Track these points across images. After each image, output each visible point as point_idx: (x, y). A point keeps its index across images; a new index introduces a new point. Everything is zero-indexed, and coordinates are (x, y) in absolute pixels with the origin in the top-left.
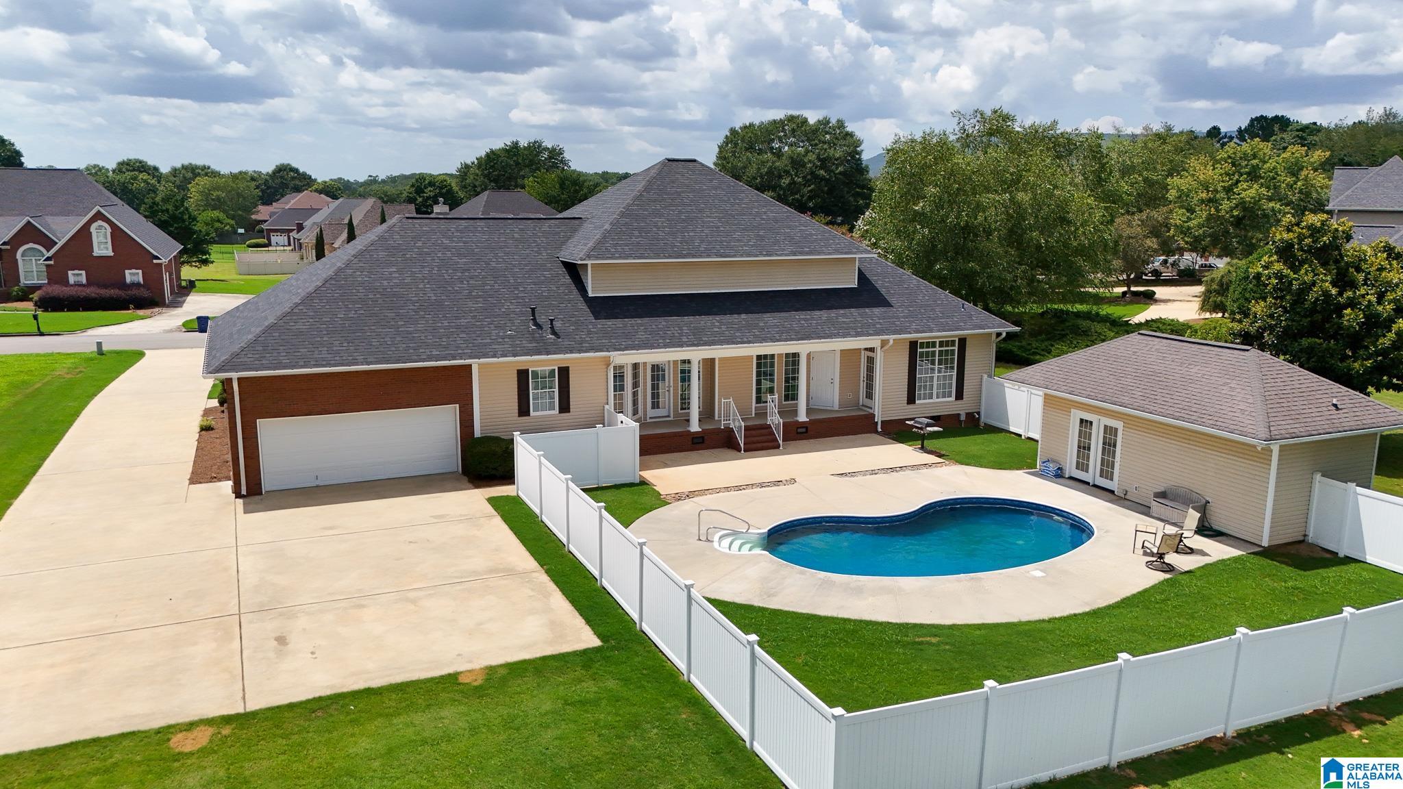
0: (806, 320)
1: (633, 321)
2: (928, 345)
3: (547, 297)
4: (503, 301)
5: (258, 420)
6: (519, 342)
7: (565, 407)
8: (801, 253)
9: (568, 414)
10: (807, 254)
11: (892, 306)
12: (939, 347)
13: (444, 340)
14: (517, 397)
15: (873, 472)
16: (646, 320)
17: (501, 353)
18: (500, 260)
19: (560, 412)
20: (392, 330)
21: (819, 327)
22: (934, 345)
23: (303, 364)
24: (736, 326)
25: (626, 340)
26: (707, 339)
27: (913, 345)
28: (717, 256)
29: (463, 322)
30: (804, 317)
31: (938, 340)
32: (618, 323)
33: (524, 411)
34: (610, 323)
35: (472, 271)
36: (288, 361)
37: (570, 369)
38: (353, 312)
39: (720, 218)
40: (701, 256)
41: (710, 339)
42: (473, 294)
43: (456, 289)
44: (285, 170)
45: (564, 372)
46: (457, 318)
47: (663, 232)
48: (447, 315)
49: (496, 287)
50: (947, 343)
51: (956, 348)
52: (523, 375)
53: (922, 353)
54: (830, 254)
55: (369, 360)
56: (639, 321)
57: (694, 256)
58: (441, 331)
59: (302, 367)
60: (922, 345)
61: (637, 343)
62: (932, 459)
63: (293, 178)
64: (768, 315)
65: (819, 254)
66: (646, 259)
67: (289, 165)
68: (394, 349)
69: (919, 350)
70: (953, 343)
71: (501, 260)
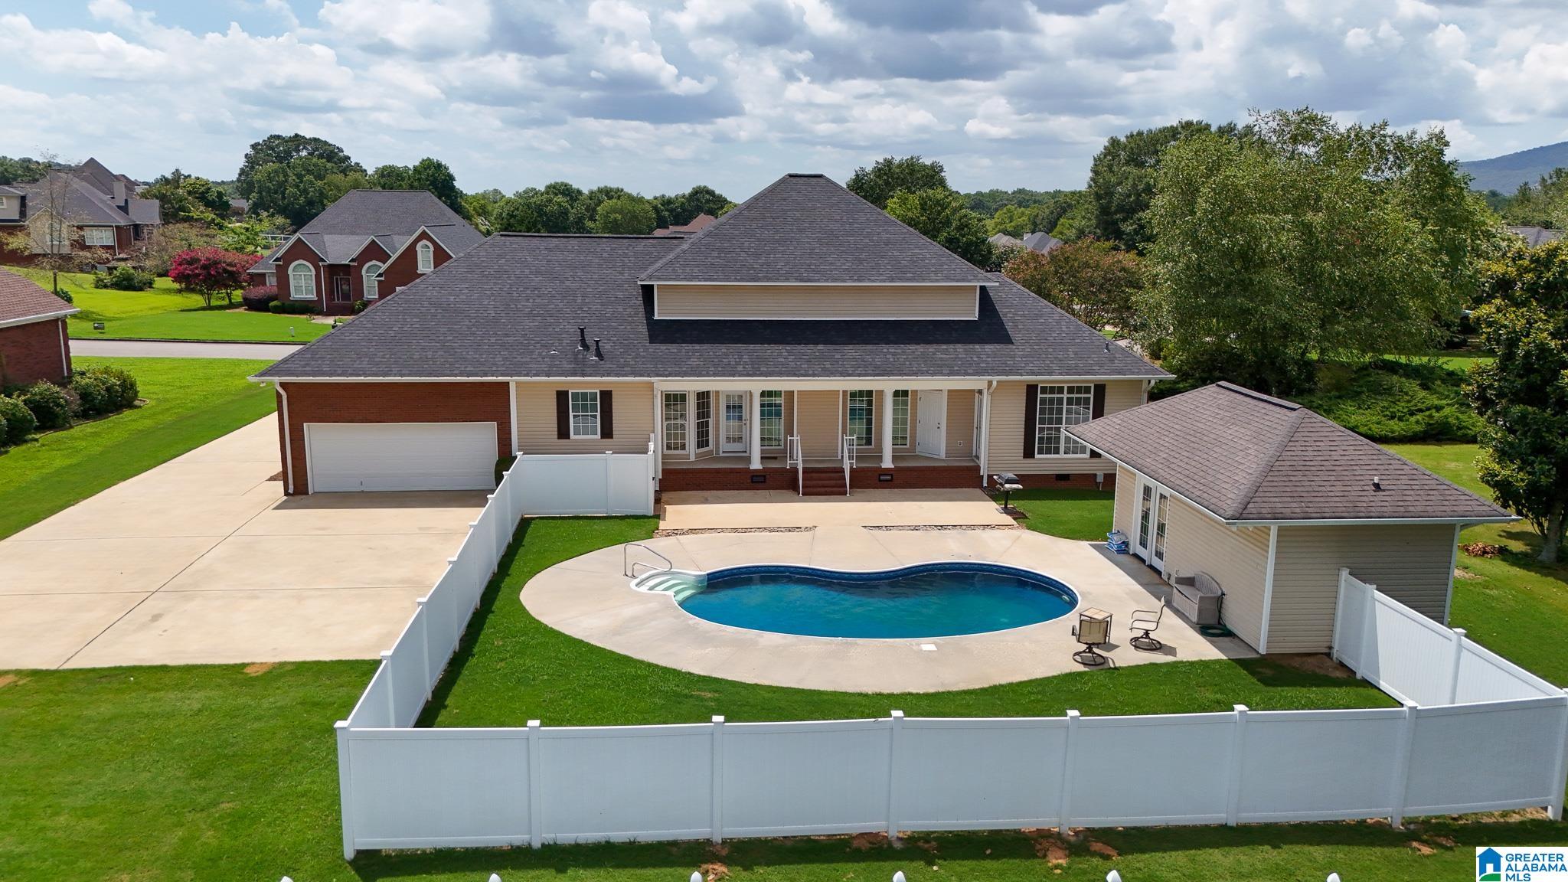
0: (894, 354)
1: (690, 347)
2: (1052, 390)
3: (609, 319)
4: (561, 321)
5: (305, 424)
6: (558, 363)
7: (607, 432)
8: (901, 280)
9: (610, 440)
10: (908, 280)
11: (1013, 343)
12: (1068, 393)
13: (484, 356)
14: (556, 418)
15: (916, 528)
16: (705, 346)
17: (535, 372)
18: (576, 279)
19: (601, 438)
20: (438, 345)
21: (907, 363)
22: (1061, 390)
23: (340, 372)
24: (808, 357)
25: (673, 366)
26: (766, 369)
27: (1032, 390)
28: (797, 280)
29: (510, 339)
30: (893, 351)
31: (1066, 386)
32: (673, 348)
33: (563, 433)
34: (665, 348)
35: (544, 289)
36: (328, 369)
37: (613, 393)
38: (409, 326)
39: (819, 239)
40: (777, 280)
41: (770, 369)
42: (534, 312)
43: (519, 306)
44: (701, 192)
45: (606, 396)
46: (507, 335)
47: (746, 253)
48: (499, 333)
49: (561, 305)
50: (1079, 390)
51: (1091, 396)
52: (562, 396)
53: (1043, 401)
54: (937, 281)
55: (403, 372)
56: (697, 347)
57: (769, 280)
58: (485, 347)
59: (339, 375)
60: (1044, 390)
61: (684, 369)
62: (1008, 520)
63: (708, 201)
64: (851, 346)
65: (923, 280)
66: (714, 281)
67: (705, 187)
68: (431, 363)
69: (1039, 396)
70: (1087, 390)
71: (578, 279)
